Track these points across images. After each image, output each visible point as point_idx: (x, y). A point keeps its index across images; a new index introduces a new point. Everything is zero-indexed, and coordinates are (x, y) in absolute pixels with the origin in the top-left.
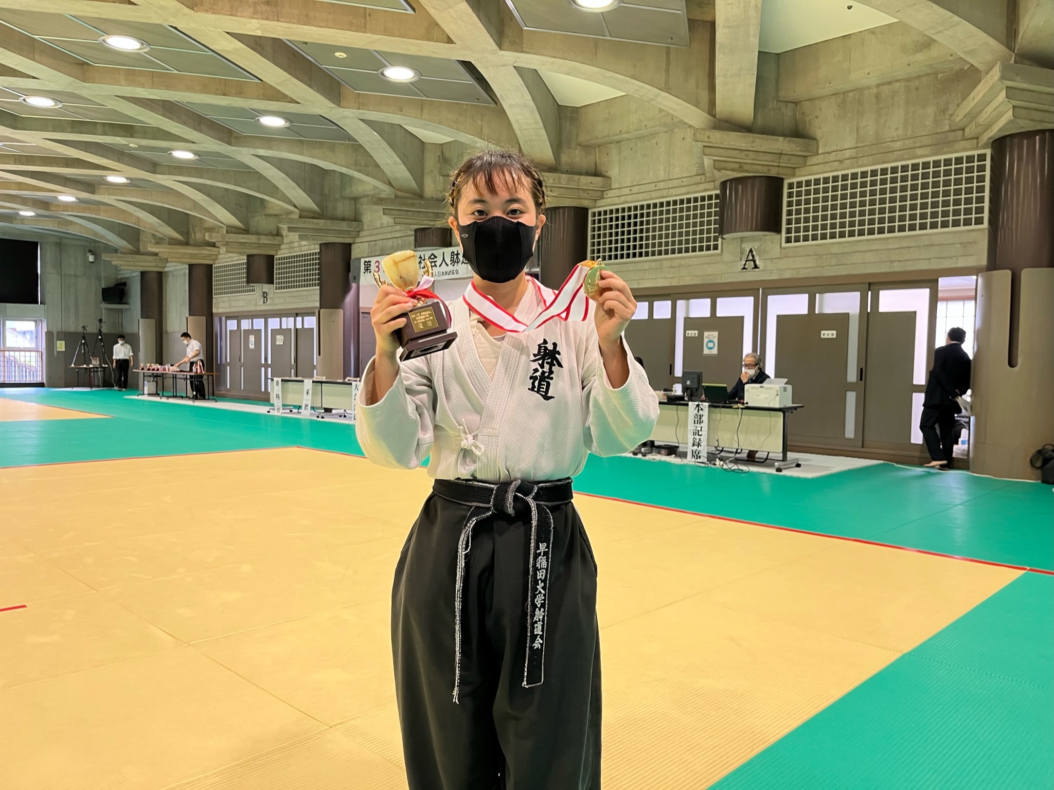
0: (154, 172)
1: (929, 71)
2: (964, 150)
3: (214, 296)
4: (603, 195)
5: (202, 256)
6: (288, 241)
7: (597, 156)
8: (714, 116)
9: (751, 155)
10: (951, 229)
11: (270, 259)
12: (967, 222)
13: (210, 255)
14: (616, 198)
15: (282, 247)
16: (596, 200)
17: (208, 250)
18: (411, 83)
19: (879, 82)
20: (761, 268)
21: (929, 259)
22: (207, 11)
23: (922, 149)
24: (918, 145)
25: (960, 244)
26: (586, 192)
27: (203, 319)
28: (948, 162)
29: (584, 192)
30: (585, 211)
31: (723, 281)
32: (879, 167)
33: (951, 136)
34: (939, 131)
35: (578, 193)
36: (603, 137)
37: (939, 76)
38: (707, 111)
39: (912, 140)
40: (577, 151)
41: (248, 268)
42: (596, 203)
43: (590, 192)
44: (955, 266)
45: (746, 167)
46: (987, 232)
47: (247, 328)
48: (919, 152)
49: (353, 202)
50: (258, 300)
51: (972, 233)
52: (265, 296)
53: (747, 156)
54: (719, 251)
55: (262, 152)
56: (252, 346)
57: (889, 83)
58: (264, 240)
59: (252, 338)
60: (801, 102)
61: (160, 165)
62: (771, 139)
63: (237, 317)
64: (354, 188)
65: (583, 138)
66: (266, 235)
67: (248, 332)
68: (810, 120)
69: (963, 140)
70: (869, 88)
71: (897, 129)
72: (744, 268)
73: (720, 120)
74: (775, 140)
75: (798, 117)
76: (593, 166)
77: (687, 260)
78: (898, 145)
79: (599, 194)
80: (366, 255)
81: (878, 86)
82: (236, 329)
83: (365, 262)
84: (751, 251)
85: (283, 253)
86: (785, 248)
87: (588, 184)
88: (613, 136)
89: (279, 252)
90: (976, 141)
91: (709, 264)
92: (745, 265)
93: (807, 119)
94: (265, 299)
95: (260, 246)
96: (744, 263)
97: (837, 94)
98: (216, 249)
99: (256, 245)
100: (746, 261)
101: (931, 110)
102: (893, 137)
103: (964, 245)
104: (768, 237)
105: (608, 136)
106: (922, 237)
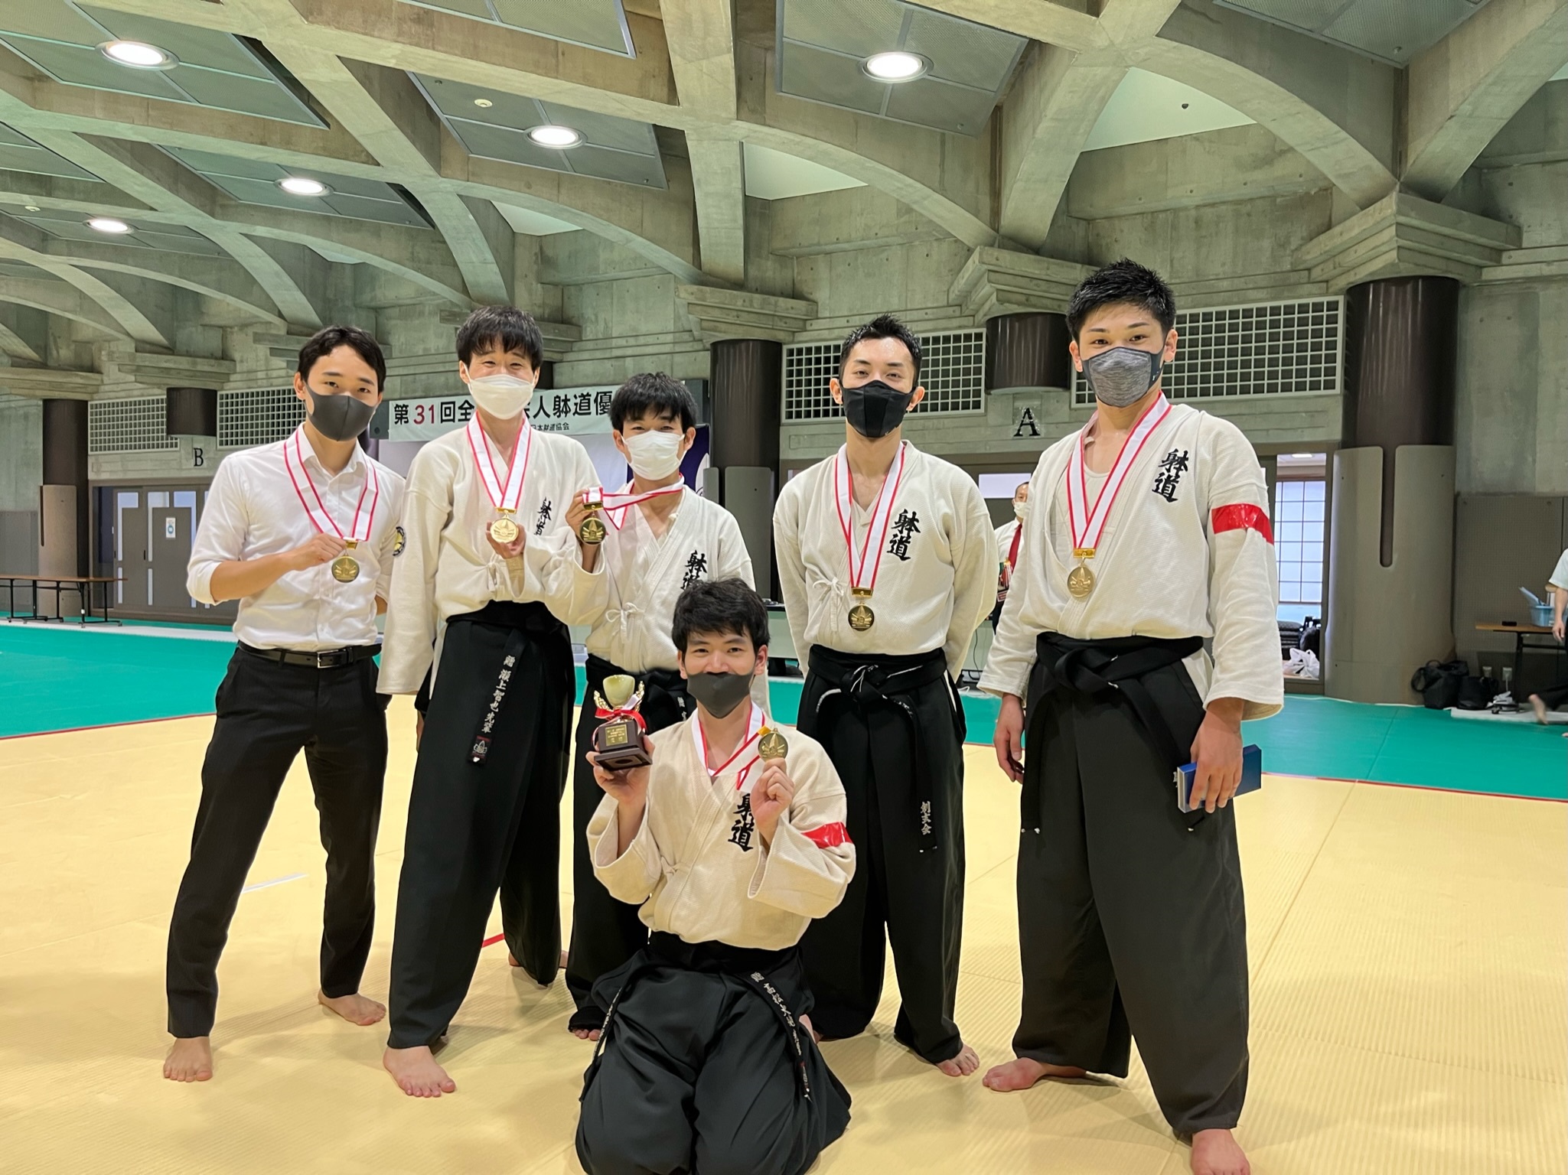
0: (44, 251)
1: (1266, 194)
2: (1310, 295)
3: (90, 453)
4: (805, 325)
5: (70, 386)
6: (245, 369)
7: (796, 271)
8: (997, 231)
9: (1044, 285)
10: (1294, 394)
11: (209, 397)
12: (1315, 386)
13: (85, 386)
14: (827, 332)
15: (233, 377)
16: (794, 332)
17: (82, 377)
18: (564, 150)
19: (1201, 203)
20: (1042, 435)
21: (1268, 430)
22: (328, 24)
23: (1255, 291)
24: (1251, 286)
25: (1306, 412)
26: (784, 320)
27: (70, 491)
28: (1289, 310)
29: (781, 320)
30: (777, 346)
31: (988, 452)
32: (1201, 311)
33: (1294, 277)
34: (1279, 270)
35: (773, 321)
36: (809, 246)
37: (1278, 200)
38: (988, 223)
39: (1242, 280)
40: (769, 263)
41: (169, 409)
42: (794, 337)
43: (788, 320)
44: (1300, 440)
45: (1033, 300)
46: (1340, 400)
47: (160, 505)
48: (1252, 294)
49: (372, 315)
50: (184, 461)
51: (1321, 400)
52: (198, 454)
53: (1037, 285)
54: (982, 410)
55: (261, 231)
56: (171, 534)
57: (1213, 205)
58: (203, 366)
59: (171, 522)
60: (1095, 219)
61: (54, 239)
62: (1067, 267)
63: (141, 487)
64: (379, 293)
65: (778, 244)
66: (204, 357)
67: (161, 514)
68: (1107, 244)
69: (1309, 283)
70: (1186, 209)
71: (1223, 264)
72: (1018, 435)
73: (1004, 237)
74: (1072, 267)
75: (1090, 238)
76: (790, 283)
77: (935, 421)
78: (1225, 284)
79: (801, 323)
80: (397, 396)
81: (1198, 207)
82: (137, 506)
83: (397, 406)
84: (1028, 412)
85: (235, 386)
86: (1076, 410)
87: (787, 309)
88: (826, 244)
89: (228, 386)
90: (1325, 285)
91: (967, 427)
92: (1019, 430)
93: (1104, 242)
94: (199, 459)
95: (194, 374)
96: (1018, 428)
97: (1143, 213)
98: (96, 376)
99: (188, 373)
100: (1022, 425)
101: (1266, 244)
102: (1219, 274)
103: (1312, 414)
104: (1052, 394)
105: (819, 244)
106: (1258, 402)
